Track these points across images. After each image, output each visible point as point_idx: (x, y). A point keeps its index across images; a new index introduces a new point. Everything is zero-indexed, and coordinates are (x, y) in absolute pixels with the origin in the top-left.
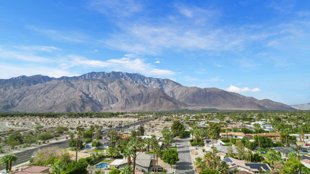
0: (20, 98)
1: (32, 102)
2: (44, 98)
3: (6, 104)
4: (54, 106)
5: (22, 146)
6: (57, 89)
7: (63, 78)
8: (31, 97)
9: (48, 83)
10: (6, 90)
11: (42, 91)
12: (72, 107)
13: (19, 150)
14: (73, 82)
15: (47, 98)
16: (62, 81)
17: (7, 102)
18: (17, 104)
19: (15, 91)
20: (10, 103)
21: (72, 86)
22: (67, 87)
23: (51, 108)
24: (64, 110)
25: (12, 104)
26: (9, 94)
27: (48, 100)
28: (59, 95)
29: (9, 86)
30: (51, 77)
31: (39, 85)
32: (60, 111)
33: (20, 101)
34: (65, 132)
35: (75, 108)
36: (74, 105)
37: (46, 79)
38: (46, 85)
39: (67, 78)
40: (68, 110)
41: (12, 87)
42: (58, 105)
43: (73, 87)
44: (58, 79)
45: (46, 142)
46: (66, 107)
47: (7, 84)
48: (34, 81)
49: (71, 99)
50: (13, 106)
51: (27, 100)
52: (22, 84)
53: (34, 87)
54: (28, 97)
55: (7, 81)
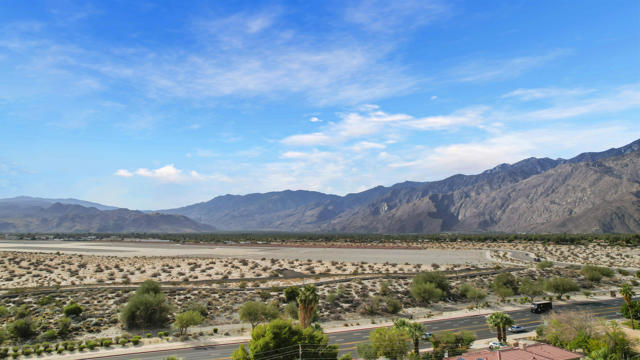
0: (503, 206)
1: (525, 212)
2: (547, 204)
3: (482, 219)
4: (571, 218)
5: (518, 298)
6: (571, 182)
7: (582, 157)
8: (521, 204)
9: (551, 171)
10: (479, 194)
11: (541, 189)
12: (617, 221)
13: (514, 305)
14: (609, 164)
15: (553, 202)
16: (582, 164)
17: (483, 214)
18: (500, 219)
19: (493, 194)
20: (487, 217)
21: (609, 171)
22: (595, 177)
23: (563, 224)
24: (595, 228)
25: (491, 219)
26: (484, 201)
27: (554, 207)
28: (580, 194)
29: (482, 185)
30: (555, 159)
31: (533, 179)
32: (585, 231)
33: (504, 211)
34: (605, 279)
35: (623, 223)
36: (621, 215)
37: (546, 164)
38: (548, 177)
39: (593, 156)
40: (607, 227)
41: (487, 188)
42: (579, 217)
43: (612, 175)
44: (572, 161)
45: (563, 297)
46: (599, 221)
47: (480, 183)
48: (523, 171)
49: (611, 203)
50: (493, 222)
51: (515, 210)
52: (503, 180)
53: (523, 183)
54: (516, 205)
55: (478, 176)
